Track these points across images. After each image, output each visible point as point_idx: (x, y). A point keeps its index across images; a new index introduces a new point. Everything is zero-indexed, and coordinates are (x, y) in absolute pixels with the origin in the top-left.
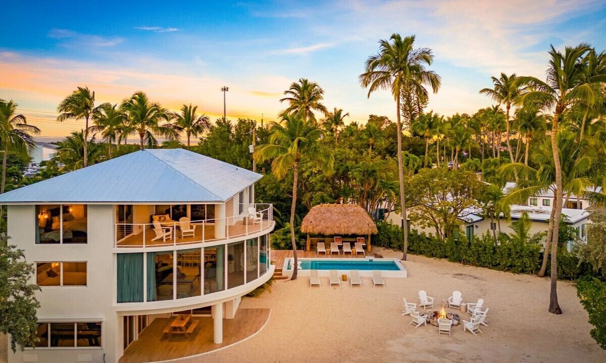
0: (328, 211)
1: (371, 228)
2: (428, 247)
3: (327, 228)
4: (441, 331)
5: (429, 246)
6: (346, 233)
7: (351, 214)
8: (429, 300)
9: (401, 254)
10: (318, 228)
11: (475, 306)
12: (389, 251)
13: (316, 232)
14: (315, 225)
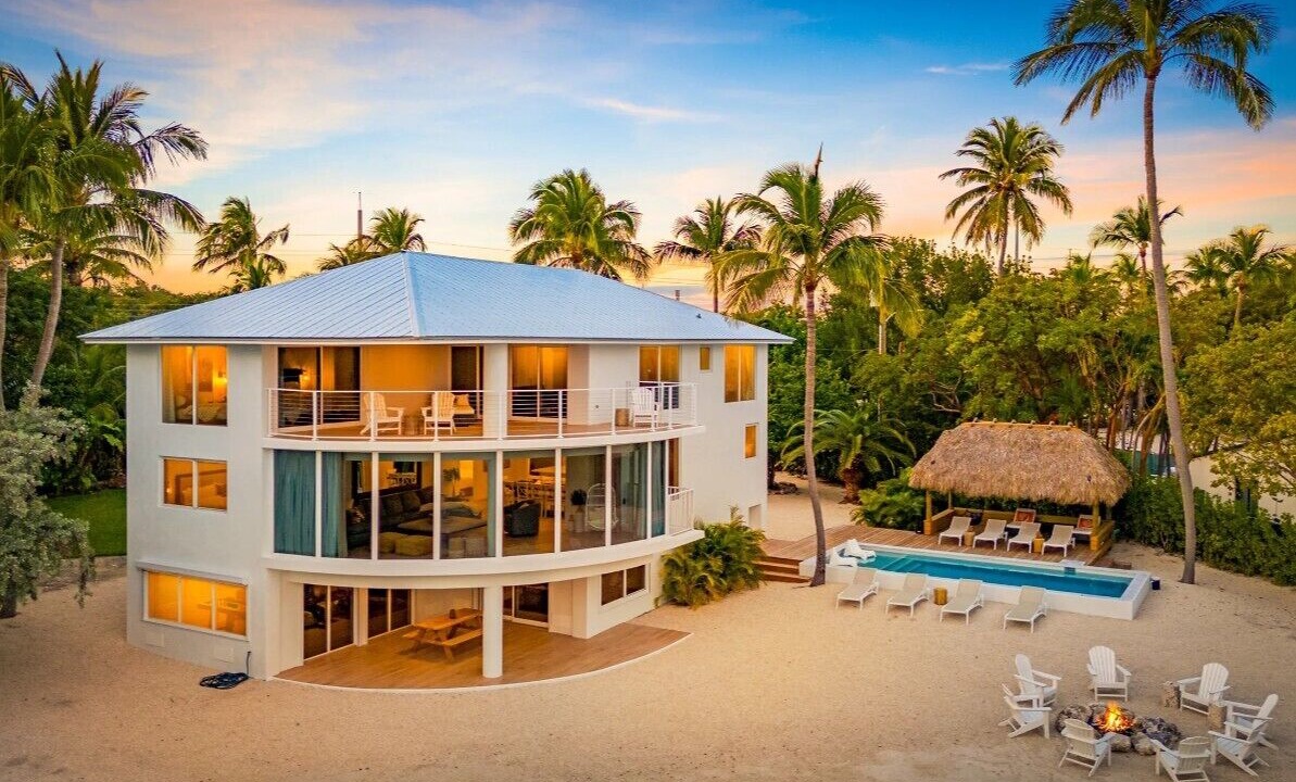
0: (985, 437)
1: (1096, 486)
2: (1273, 556)
3: (974, 478)
4: (1069, 755)
5: (1277, 551)
6: (1025, 497)
7: (1048, 448)
8: (1120, 677)
9: (1178, 565)
10: (948, 477)
11: (1256, 712)
12: (1172, 558)
13: (943, 486)
14: (942, 471)
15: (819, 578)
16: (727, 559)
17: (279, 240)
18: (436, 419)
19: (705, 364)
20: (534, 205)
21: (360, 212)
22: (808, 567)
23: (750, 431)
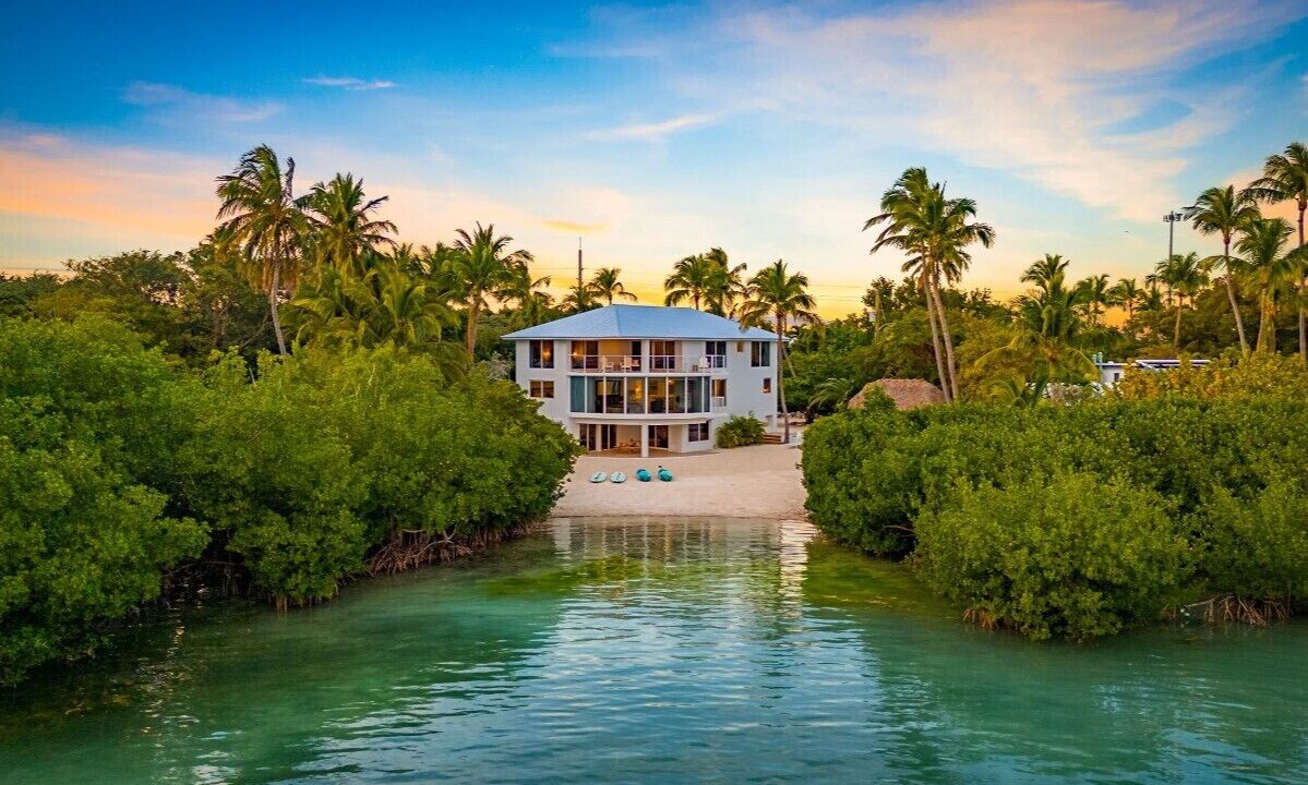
7: (909, 390)
15: (787, 441)
16: (744, 431)
17: (544, 284)
18: (625, 366)
19: (740, 349)
20: (676, 272)
21: (580, 251)
22: (783, 439)
23: (767, 382)
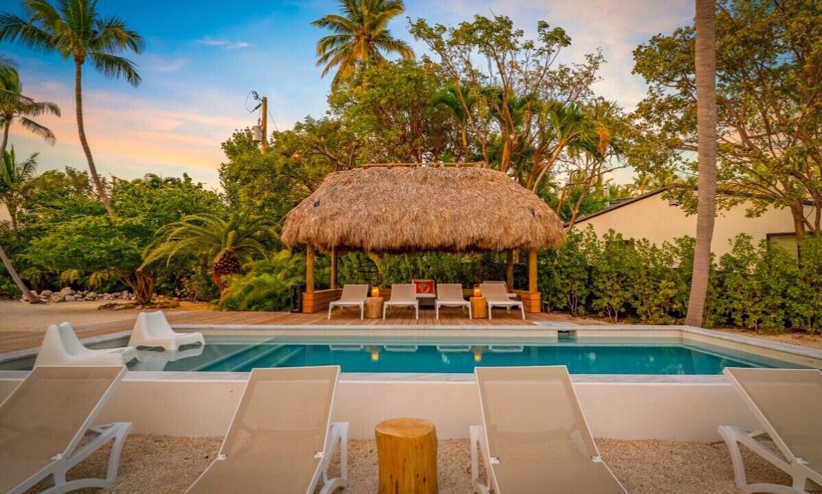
6: (449, 241)
10: (339, 221)
13: (331, 234)
14: (329, 213)
